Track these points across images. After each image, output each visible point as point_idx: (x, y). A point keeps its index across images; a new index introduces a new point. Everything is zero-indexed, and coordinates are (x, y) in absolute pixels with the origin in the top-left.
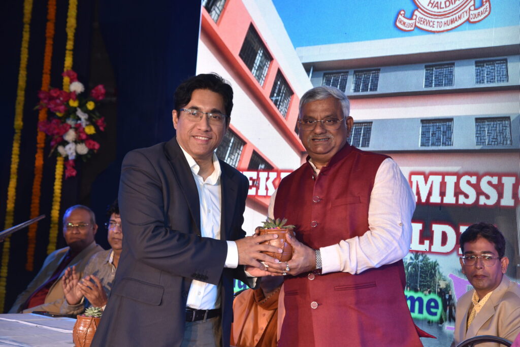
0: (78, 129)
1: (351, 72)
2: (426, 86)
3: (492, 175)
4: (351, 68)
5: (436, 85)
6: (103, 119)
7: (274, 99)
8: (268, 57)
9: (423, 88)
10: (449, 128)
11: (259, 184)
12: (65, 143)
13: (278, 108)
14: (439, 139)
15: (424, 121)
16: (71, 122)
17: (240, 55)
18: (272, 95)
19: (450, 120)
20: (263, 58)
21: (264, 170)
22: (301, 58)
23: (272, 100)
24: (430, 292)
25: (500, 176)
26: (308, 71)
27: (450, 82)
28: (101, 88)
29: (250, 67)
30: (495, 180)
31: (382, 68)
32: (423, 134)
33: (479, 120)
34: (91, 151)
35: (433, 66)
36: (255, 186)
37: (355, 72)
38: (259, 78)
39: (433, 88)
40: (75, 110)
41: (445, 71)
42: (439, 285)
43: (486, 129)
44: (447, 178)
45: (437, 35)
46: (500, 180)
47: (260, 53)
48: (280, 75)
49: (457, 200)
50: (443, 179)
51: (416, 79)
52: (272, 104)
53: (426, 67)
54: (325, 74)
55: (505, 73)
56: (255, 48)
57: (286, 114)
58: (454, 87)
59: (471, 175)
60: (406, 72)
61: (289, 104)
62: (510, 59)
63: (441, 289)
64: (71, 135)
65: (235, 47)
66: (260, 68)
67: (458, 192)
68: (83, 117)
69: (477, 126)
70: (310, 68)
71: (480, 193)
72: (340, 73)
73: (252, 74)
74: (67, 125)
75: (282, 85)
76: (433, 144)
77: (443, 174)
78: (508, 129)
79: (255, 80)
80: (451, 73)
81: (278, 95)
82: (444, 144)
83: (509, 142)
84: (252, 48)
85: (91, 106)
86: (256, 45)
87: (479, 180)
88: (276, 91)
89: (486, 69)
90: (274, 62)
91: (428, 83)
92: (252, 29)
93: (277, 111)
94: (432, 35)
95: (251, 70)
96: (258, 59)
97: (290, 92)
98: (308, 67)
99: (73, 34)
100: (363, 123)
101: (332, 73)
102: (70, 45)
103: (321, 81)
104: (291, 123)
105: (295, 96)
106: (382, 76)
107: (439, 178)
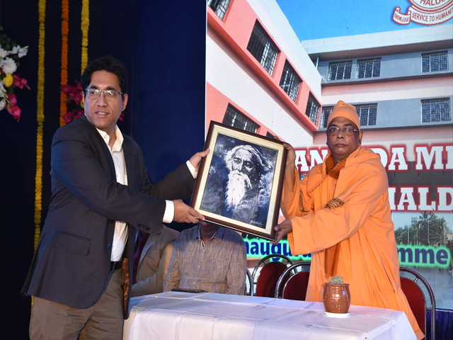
1: (355, 61)
2: (423, 71)
4: (355, 57)
5: (432, 70)
7: (284, 86)
8: (275, 49)
9: (421, 73)
10: (447, 106)
13: (289, 94)
14: (438, 115)
15: (423, 101)
17: (248, 48)
18: (281, 83)
19: (448, 99)
20: (271, 51)
22: (306, 49)
23: (282, 87)
24: (439, 245)
26: (314, 61)
27: (445, 67)
29: (259, 59)
31: (383, 57)
32: (424, 111)
35: (429, 54)
37: (358, 61)
38: (268, 68)
39: (430, 73)
41: (439, 57)
42: (447, 238)
44: (448, 148)
45: (430, 28)
47: (267, 46)
48: (288, 65)
50: (444, 149)
51: (414, 65)
52: (282, 91)
53: (422, 55)
54: (330, 63)
56: (262, 42)
57: (296, 100)
58: (449, 71)
60: (405, 60)
61: (299, 90)
63: (448, 241)
65: (243, 42)
66: (269, 59)
70: (317, 59)
72: (345, 62)
73: (261, 66)
75: (291, 76)
76: (433, 120)
77: (444, 145)
79: (264, 71)
80: (445, 59)
81: (287, 83)
82: (443, 119)
84: (260, 42)
86: (263, 39)
88: (286, 79)
90: (281, 53)
91: (425, 68)
92: (258, 25)
93: (288, 97)
94: (426, 28)
95: (260, 62)
96: (266, 52)
97: (299, 80)
98: (314, 58)
99: (87, 32)
100: (368, 104)
101: (337, 63)
102: (85, 42)
103: (327, 69)
104: (301, 107)
105: (303, 83)
106: (383, 64)
107: (441, 148)
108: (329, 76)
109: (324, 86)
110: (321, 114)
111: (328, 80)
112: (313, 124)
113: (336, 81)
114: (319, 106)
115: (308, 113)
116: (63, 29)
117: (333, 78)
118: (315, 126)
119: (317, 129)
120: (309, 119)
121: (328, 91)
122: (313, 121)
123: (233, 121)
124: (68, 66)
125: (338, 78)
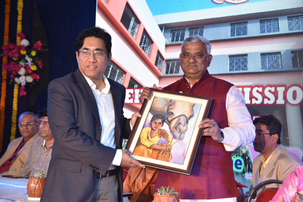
0: (27, 67)
1: (187, 29)
2: (231, 36)
3: (271, 86)
4: (187, 26)
5: (237, 35)
6: (41, 61)
7: (142, 46)
8: (138, 21)
9: (229, 37)
10: (246, 60)
11: (135, 96)
12: (19, 76)
13: (145, 51)
14: (239, 67)
15: (230, 56)
16: (22, 63)
17: (121, 21)
18: (141, 44)
19: (246, 55)
20: (135, 22)
21: (137, 88)
22: (157, 21)
23: (141, 47)
25: (276, 87)
26: (161, 29)
27: (245, 33)
28: (39, 43)
29: (127, 28)
30: (273, 89)
31: (205, 26)
32: (230, 64)
33: (263, 55)
34: (35, 80)
35: (235, 24)
36: (133, 98)
37: (189, 29)
38: (133, 34)
39: (236, 37)
40: (24, 56)
41: (242, 26)
43: (267, 60)
44: (245, 89)
45: (236, 6)
46: (276, 89)
47: (133, 19)
48: (145, 32)
49: (251, 102)
50: (243, 89)
51: (225, 31)
52: (141, 49)
53: (231, 24)
54: (171, 31)
55: (277, 26)
56: (130, 16)
57: (150, 55)
58: (248, 36)
59: (259, 86)
60: (219, 28)
61: (151, 48)
62: (279, 18)
63: (243, 154)
64: (22, 71)
65: (118, 17)
66: (133, 28)
67: (251, 97)
68: (29, 60)
69: (262, 58)
70: (164, 27)
71: (264, 97)
72: (181, 29)
73: (128, 32)
74: (20, 65)
75: (147, 39)
76: (236, 70)
77: (243, 87)
78: (280, 59)
79: (130, 36)
80: (246, 27)
81: (144, 44)
82: (243, 69)
83: (280, 67)
84: (128, 17)
85: (34, 53)
86: (130, 14)
87: (263, 90)
88: (143, 41)
89: (266, 24)
90: (141, 24)
91: (233, 34)
92: (128, 5)
93: (144, 53)
94: (234, 6)
96: (132, 23)
97: (151, 42)
98: (161, 27)
99: (21, 11)
101: (176, 30)
102: (20, 18)
103: (169, 35)
104: (152, 61)
105: (154, 44)
106: (205, 31)
108: (170, 39)
109: (167, 46)
110: (164, 65)
111: (169, 42)
112: (159, 71)
113: (175, 43)
114: (163, 59)
115: (156, 64)
116: (6, 10)
117: (173, 41)
118: (160, 73)
119: (162, 75)
120: (156, 68)
121: (170, 49)
122: (159, 69)
123: (111, 69)
124: (9, 33)
125: (176, 41)
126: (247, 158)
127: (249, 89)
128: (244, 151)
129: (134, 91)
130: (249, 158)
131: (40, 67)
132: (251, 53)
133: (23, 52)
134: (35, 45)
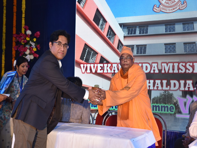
0: (31, 49)
1: (138, 27)
2: (165, 32)
3: (190, 62)
4: (138, 25)
6: (39, 45)
7: (108, 37)
8: (105, 21)
9: (164, 32)
10: (175, 46)
11: (104, 68)
12: (26, 55)
13: (110, 40)
14: (171, 50)
15: (165, 44)
16: (28, 46)
17: (93, 20)
18: (107, 35)
19: (175, 44)
21: (106, 63)
22: (118, 21)
23: (107, 37)
24: (170, 104)
25: (193, 63)
26: (121, 26)
27: (174, 30)
28: (38, 33)
30: (191, 64)
31: (149, 25)
32: (165, 49)
33: (185, 44)
35: (167, 25)
36: (103, 69)
37: (139, 27)
38: (102, 29)
39: (168, 33)
40: (29, 41)
41: (172, 26)
42: (174, 101)
43: (187, 47)
44: (175, 64)
45: (168, 14)
46: (193, 64)
47: (102, 20)
48: (110, 27)
49: (179, 71)
50: (173, 64)
51: (162, 29)
52: (108, 39)
53: (165, 25)
54: (128, 28)
55: (193, 27)
56: (99, 18)
57: (113, 43)
58: (176, 32)
59: (183, 62)
60: (158, 27)
61: (114, 38)
62: (194, 22)
63: (174, 103)
64: (28, 52)
65: (91, 17)
66: (102, 25)
67: (179, 69)
68: (33, 44)
69: (184, 46)
70: (122, 25)
71: (186, 69)
72: (134, 27)
73: (99, 28)
74: (26, 48)
75: (111, 32)
76: (169, 52)
77: (173, 63)
78: (195, 46)
79: (100, 30)
80: (174, 27)
81: (110, 35)
82: (173, 52)
83: (195, 51)
85: (35, 40)
86: (100, 17)
87: (186, 64)
88: (109, 34)
89: (186, 26)
90: (107, 23)
91: (166, 30)
92: (98, 10)
93: (110, 41)
94: (167, 14)
95: (98, 26)
96: (101, 22)
97: (115, 34)
98: (121, 25)
99: (24, 11)
100: (143, 45)
101: (131, 27)
102: (23, 16)
103: (126, 30)
104: (115, 46)
105: (116, 36)
106: (149, 28)
107: (172, 64)
108: (127, 33)
109: (125, 37)
111: (126, 35)
113: (130, 35)
114: (122, 45)
115: (118, 48)
116: (14, 10)
117: (128, 34)
120: (118, 51)
121: (127, 39)
122: (120, 51)
123: (87, 51)
124: (16, 26)
125: (131, 34)
126: (177, 105)
127: (177, 64)
128: (175, 101)
129: (103, 65)
130: (178, 105)
131: (39, 49)
132: (178, 43)
133: (28, 39)
134: (35, 34)
